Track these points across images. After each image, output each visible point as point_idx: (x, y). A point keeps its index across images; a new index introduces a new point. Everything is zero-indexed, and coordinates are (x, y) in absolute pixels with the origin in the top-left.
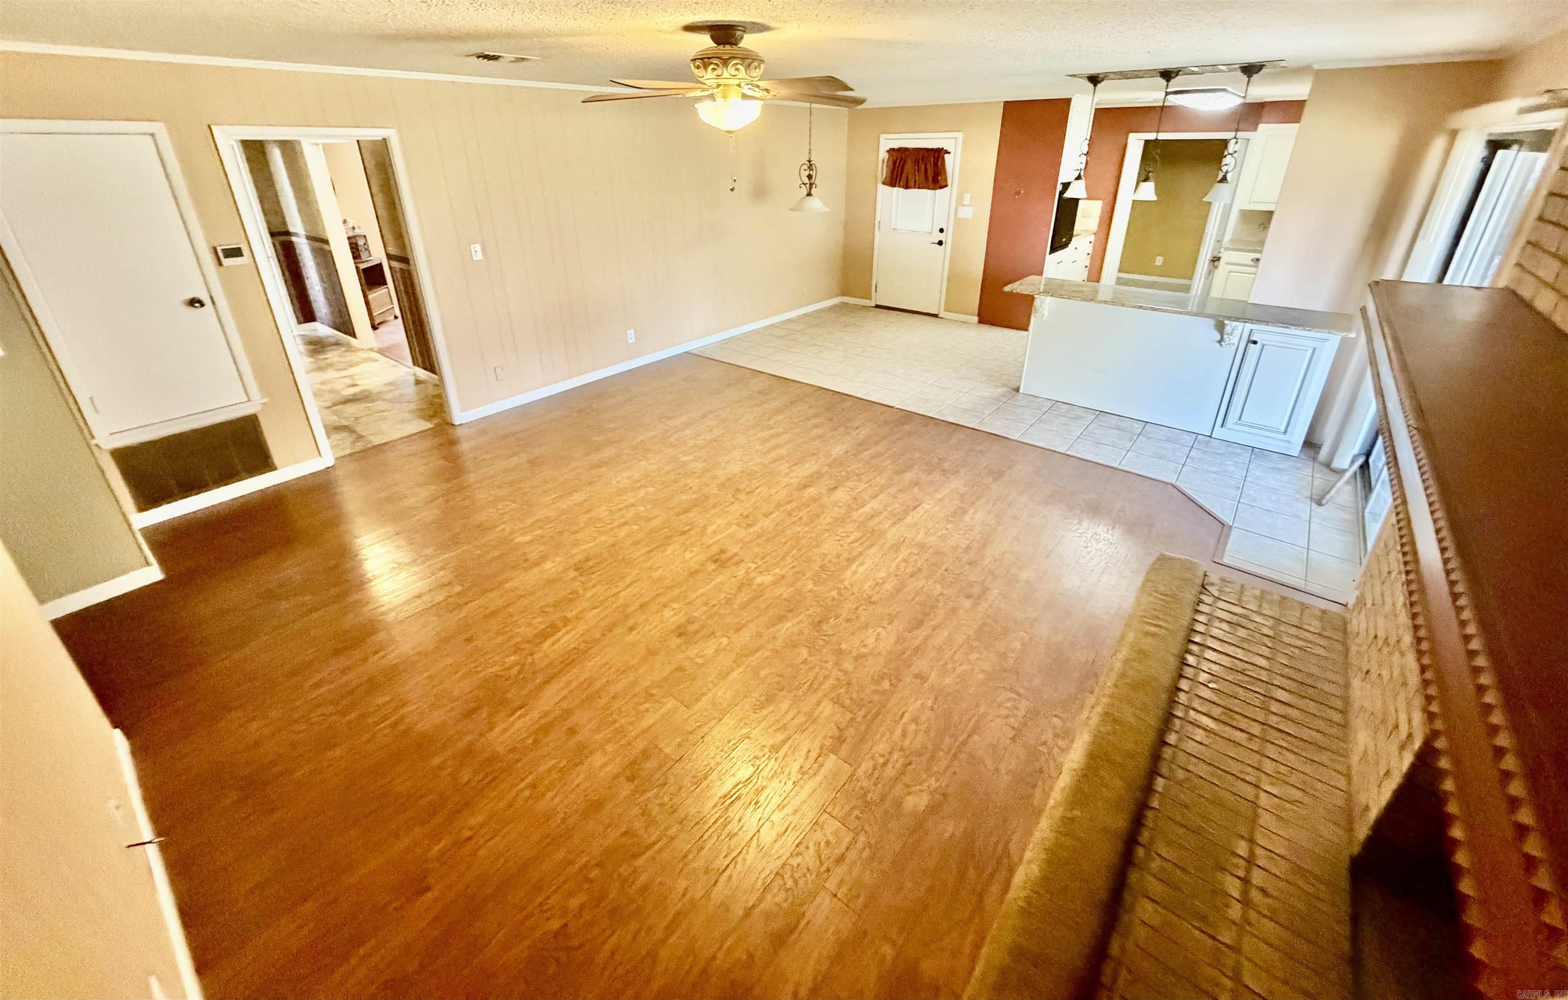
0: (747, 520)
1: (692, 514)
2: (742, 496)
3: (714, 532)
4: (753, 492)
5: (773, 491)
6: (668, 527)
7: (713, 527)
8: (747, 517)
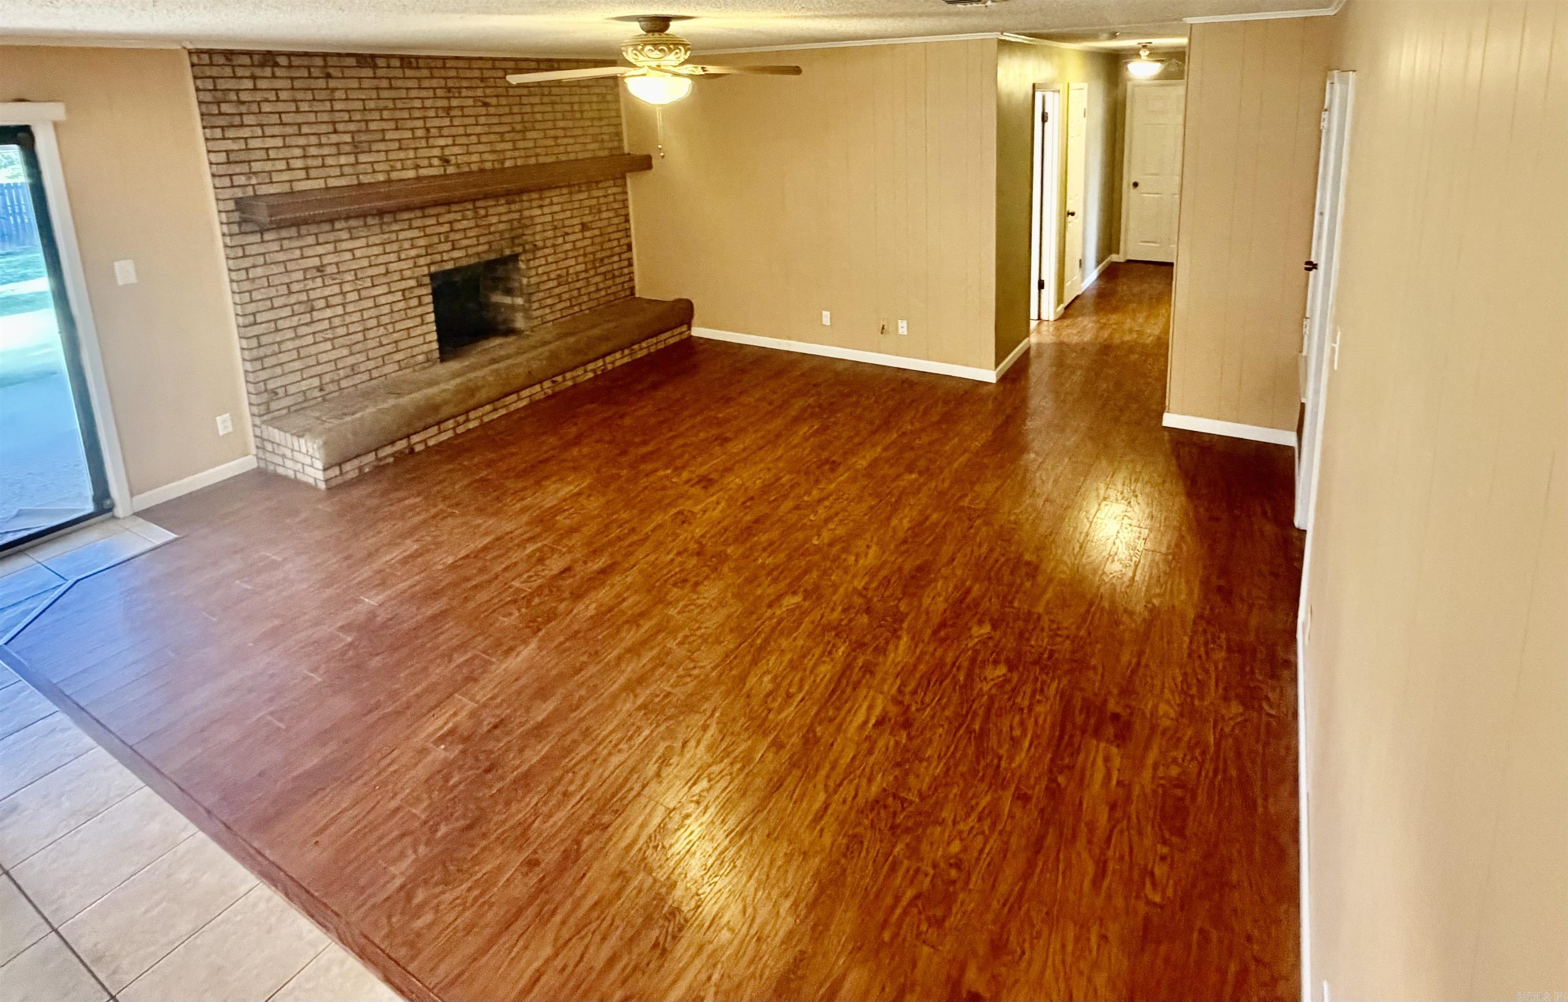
0: (684, 519)
1: (749, 518)
2: (693, 546)
3: (718, 503)
4: (679, 554)
5: (652, 558)
6: (770, 503)
7: (720, 507)
8: (683, 522)
